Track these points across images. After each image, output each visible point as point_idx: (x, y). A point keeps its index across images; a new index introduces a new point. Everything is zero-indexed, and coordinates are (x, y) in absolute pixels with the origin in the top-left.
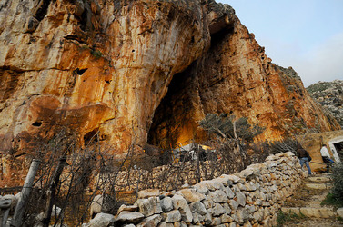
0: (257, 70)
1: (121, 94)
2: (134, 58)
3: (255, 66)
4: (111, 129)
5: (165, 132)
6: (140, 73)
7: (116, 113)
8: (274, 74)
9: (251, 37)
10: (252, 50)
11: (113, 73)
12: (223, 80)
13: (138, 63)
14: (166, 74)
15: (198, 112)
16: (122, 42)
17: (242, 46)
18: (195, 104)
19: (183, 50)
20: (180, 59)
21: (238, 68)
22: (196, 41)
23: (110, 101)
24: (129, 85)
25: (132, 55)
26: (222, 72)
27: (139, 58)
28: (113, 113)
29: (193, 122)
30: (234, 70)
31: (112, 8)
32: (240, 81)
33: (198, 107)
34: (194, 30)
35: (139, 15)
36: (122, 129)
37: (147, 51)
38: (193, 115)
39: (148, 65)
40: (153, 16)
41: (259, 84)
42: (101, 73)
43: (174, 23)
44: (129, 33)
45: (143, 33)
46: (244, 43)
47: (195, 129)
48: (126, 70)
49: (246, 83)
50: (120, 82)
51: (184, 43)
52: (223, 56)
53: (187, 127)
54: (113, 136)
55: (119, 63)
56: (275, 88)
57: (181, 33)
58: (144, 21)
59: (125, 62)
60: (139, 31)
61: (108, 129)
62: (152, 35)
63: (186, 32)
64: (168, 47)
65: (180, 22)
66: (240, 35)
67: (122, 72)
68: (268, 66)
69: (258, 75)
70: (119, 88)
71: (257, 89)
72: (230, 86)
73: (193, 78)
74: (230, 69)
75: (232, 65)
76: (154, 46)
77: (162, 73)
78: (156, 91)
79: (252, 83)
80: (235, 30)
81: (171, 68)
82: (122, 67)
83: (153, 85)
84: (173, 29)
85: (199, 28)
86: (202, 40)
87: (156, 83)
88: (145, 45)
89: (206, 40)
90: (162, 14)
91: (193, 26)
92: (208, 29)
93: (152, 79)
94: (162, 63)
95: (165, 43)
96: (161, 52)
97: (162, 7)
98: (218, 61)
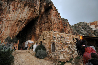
2: (9, 18)
3: (55, 19)
5: (29, 36)
6: (11, 22)
8: (61, 21)
9: (56, 10)
10: (56, 14)
12: (47, 22)
16: (7, 13)
18: (36, 29)
19: (31, 15)
20: (29, 17)
22: (36, 12)
25: (8, 17)
26: (47, 20)
27: (11, 18)
30: (50, 20)
32: (51, 23)
34: (35, 9)
35: (13, 5)
37: (14, 16)
38: (36, 32)
40: (18, 5)
41: (55, 24)
44: (9, 11)
45: (13, 11)
46: (54, 12)
49: (53, 23)
52: (48, 15)
53: (34, 35)
56: (60, 25)
57: (30, 10)
58: (14, 7)
59: (6, 19)
62: (16, 11)
63: (32, 9)
65: (29, 7)
67: (5, 22)
68: (60, 19)
69: (56, 21)
72: (49, 24)
73: (37, 22)
74: (49, 19)
76: (17, 14)
77: (21, 21)
78: (19, 26)
79: (54, 23)
80: (52, 8)
81: (26, 19)
82: (5, 20)
83: (17, 25)
84: (26, 9)
85: (36, 8)
86: (38, 12)
87: (19, 24)
88: (13, 14)
89: (42, 11)
90: (21, 5)
91: (34, 8)
92: (43, 8)
93: (16, 23)
94: (21, 19)
95: (22, 13)
96: (21, 15)
97: (22, 3)
98: (47, 17)
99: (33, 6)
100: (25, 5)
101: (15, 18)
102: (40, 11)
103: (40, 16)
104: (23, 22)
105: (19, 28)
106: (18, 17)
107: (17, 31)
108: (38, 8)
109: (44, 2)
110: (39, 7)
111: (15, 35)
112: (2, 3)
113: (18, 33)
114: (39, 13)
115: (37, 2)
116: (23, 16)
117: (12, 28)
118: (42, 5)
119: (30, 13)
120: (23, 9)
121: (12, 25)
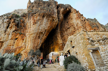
0: (80, 23)
3: (79, 21)
4: (23, 52)
5: (52, 47)
6: (33, 35)
8: (87, 22)
9: (77, 12)
10: (78, 17)
11: (25, 37)
12: (69, 28)
15: (59, 40)
16: (29, 28)
20: (49, 27)
22: (54, 20)
23: (24, 45)
24: (29, 39)
25: (30, 31)
26: (69, 25)
27: (32, 32)
28: (24, 48)
29: (58, 44)
30: (72, 24)
33: (59, 39)
35: (33, 20)
37: (35, 29)
38: (58, 41)
39: (35, 33)
40: (37, 18)
41: (80, 27)
43: (45, 18)
44: (30, 25)
45: (34, 24)
46: (75, 14)
49: (76, 28)
50: (27, 39)
52: (69, 20)
56: (87, 27)
57: (48, 20)
59: (28, 33)
61: (22, 53)
63: (50, 19)
66: (74, 12)
68: (85, 20)
69: (80, 24)
70: (27, 41)
71: (80, 29)
74: (71, 24)
75: (71, 23)
76: (37, 27)
77: (42, 33)
78: (40, 38)
79: (78, 27)
80: (72, 11)
81: (46, 30)
82: (28, 35)
83: (39, 37)
84: (45, 20)
85: (54, 16)
86: (57, 19)
87: (41, 36)
88: (34, 27)
89: (61, 18)
90: (40, 17)
92: (61, 14)
93: (38, 36)
94: (42, 30)
95: (42, 24)
96: (41, 27)
97: (40, 15)
98: (68, 22)
99: (51, 15)
100: (43, 17)
101: (36, 31)
102: (59, 18)
103: (60, 23)
104: (44, 33)
105: (41, 40)
106: (39, 29)
107: (39, 43)
108: (55, 16)
109: (61, 8)
110: (57, 14)
111: (38, 47)
112: (24, 20)
113: (40, 45)
114: (58, 21)
115: (54, 10)
116: (43, 27)
117: (35, 41)
118: (59, 12)
119: (49, 23)
120: (42, 21)
121: (34, 38)
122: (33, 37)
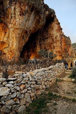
0: (59, 36)
1: (11, 38)
2: (16, 25)
3: (58, 34)
4: (7, 51)
5: (26, 54)
6: (18, 31)
7: (9, 45)
8: (64, 38)
9: (59, 24)
10: (58, 29)
11: (8, 30)
12: (47, 38)
13: (18, 27)
14: (28, 33)
15: (38, 48)
16: (12, 17)
17: (55, 27)
18: (37, 45)
19: (35, 25)
20: (34, 28)
21: (53, 34)
22: (40, 22)
23: (6, 41)
24: (14, 35)
25: (16, 23)
26: (48, 35)
27: (18, 25)
28: (8, 45)
29: (36, 52)
30: (51, 35)
31: (8, 2)
32: (53, 39)
33: (38, 47)
34: (40, 17)
35: (19, 7)
36: (11, 51)
37: (22, 23)
38: (36, 49)
39: (22, 28)
40: (25, 8)
41: (58, 41)
42: (2, 29)
43: (33, 13)
44: (15, 14)
45: (20, 15)
46: (56, 26)
47: (36, 54)
48: (13, 29)
49: (55, 40)
50: (11, 34)
51: (36, 22)
52: (49, 29)
53: (34, 53)
54: (7, 53)
55: (10, 26)
56: (63, 43)
57: (35, 17)
58: (21, 9)
59: (13, 26)
60: (19, 13)
61: (5, 51)
62: (24, 16)
63: (37, 18)
64: (30, 22)
65: (35, 13)
66: (56, 22)
67: (11, 30)
69: (59, 38)
70: (10, 36)
71: (57, 43)
72: (49, 40)
73: (38, 36)
74: (50, 34)
75: (51, 33)
76: (25, 21)
78: (24, 39)
80: (54, 20)
81: (30, 31)
82: (11, 28)
83: (23, 37)
84: (32, 15)
88: (21, 20)
90: (29, 8)
91: (40, 15)
92: (45, 18)
94: (27, 28)
95: (29, 21)
96: (27, 24)
97: (29, 5)
98: (47, 31)
101: (22, 26)
106: (25, 26)
114: (43, 25)
121: (20, 36)
122: (19, 34)
